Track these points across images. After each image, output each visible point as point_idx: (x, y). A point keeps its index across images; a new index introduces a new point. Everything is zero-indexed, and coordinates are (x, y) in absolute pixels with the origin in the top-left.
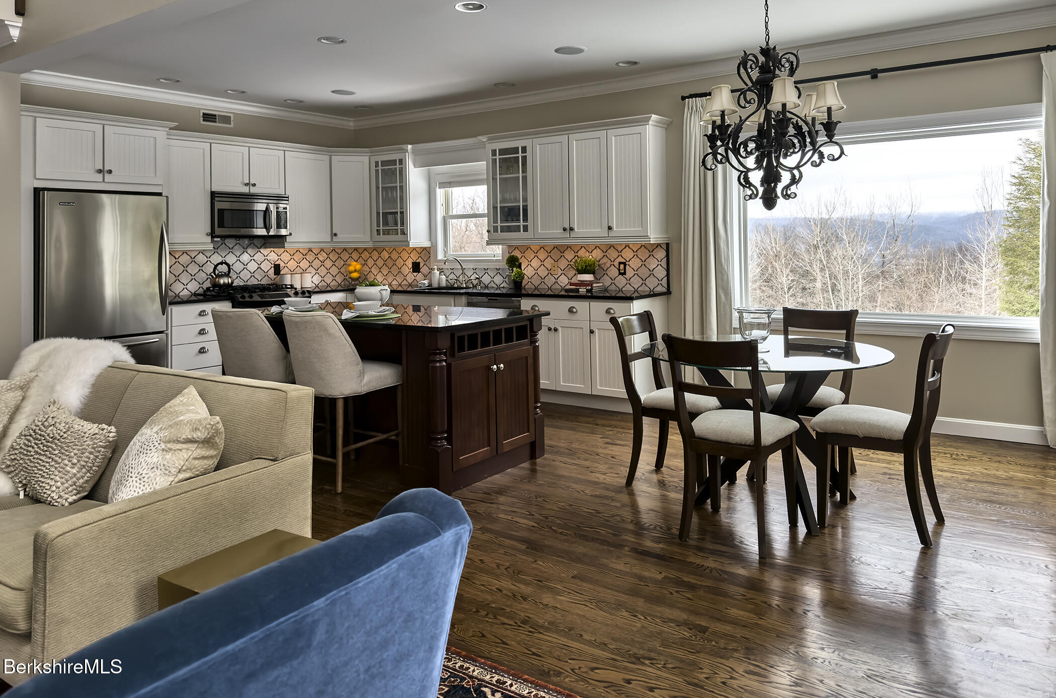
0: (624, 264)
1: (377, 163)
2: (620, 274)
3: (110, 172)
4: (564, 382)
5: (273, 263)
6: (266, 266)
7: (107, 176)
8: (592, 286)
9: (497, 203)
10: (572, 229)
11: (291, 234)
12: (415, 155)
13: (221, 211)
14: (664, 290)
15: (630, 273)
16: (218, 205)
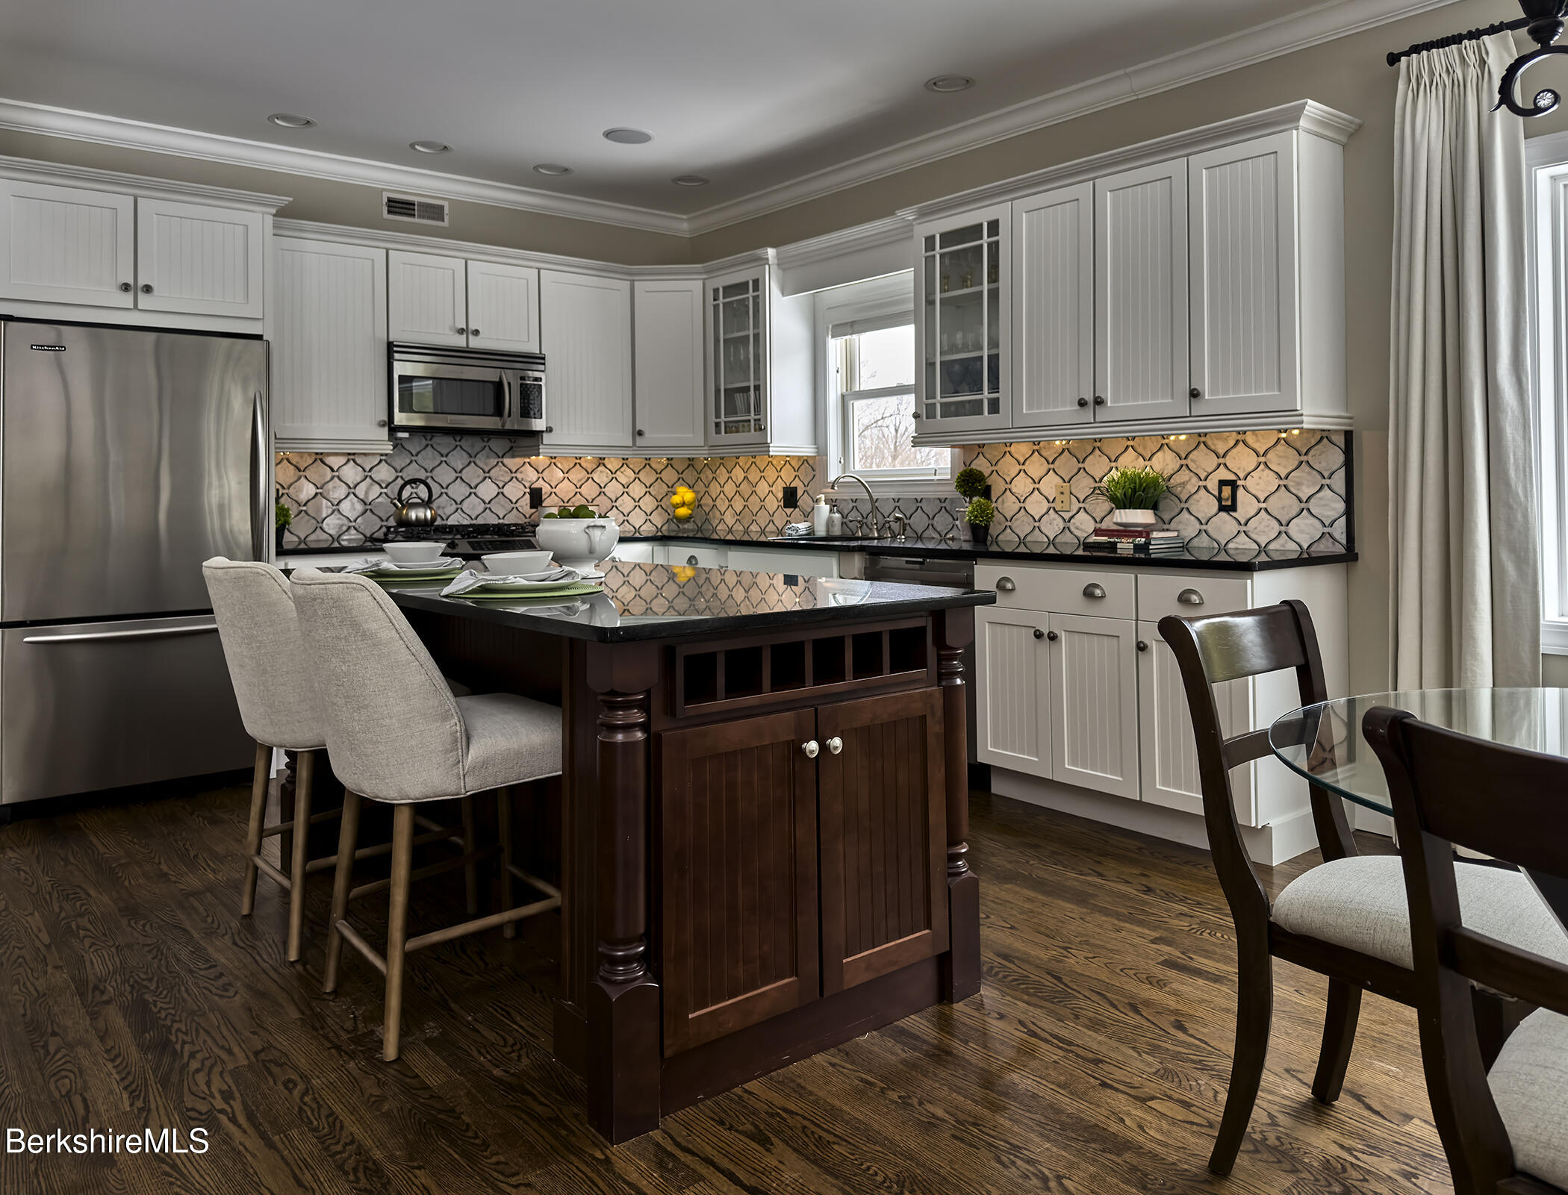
0: (1233, 484)
1: (716, 291)
2: (1222, 508)
3: (148, 289)
4: (1073, 763)
5: (527, 485)
6: (514, 491)
7: (143, 298)
8: (1148, 537)
9: (934, 355)
10: (1099, 402)
11: (549, 430)
12: (784, 270)
13: (404, 379)
14: (1340, 549)
15: (1246, 505)
16: (400, 369)
